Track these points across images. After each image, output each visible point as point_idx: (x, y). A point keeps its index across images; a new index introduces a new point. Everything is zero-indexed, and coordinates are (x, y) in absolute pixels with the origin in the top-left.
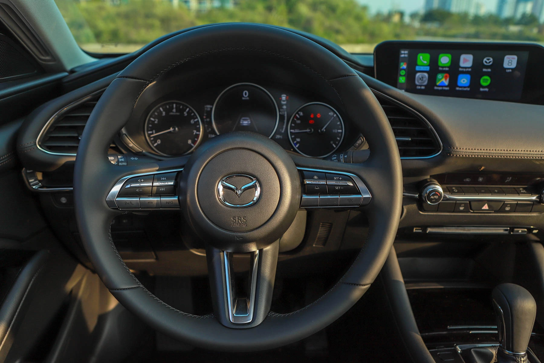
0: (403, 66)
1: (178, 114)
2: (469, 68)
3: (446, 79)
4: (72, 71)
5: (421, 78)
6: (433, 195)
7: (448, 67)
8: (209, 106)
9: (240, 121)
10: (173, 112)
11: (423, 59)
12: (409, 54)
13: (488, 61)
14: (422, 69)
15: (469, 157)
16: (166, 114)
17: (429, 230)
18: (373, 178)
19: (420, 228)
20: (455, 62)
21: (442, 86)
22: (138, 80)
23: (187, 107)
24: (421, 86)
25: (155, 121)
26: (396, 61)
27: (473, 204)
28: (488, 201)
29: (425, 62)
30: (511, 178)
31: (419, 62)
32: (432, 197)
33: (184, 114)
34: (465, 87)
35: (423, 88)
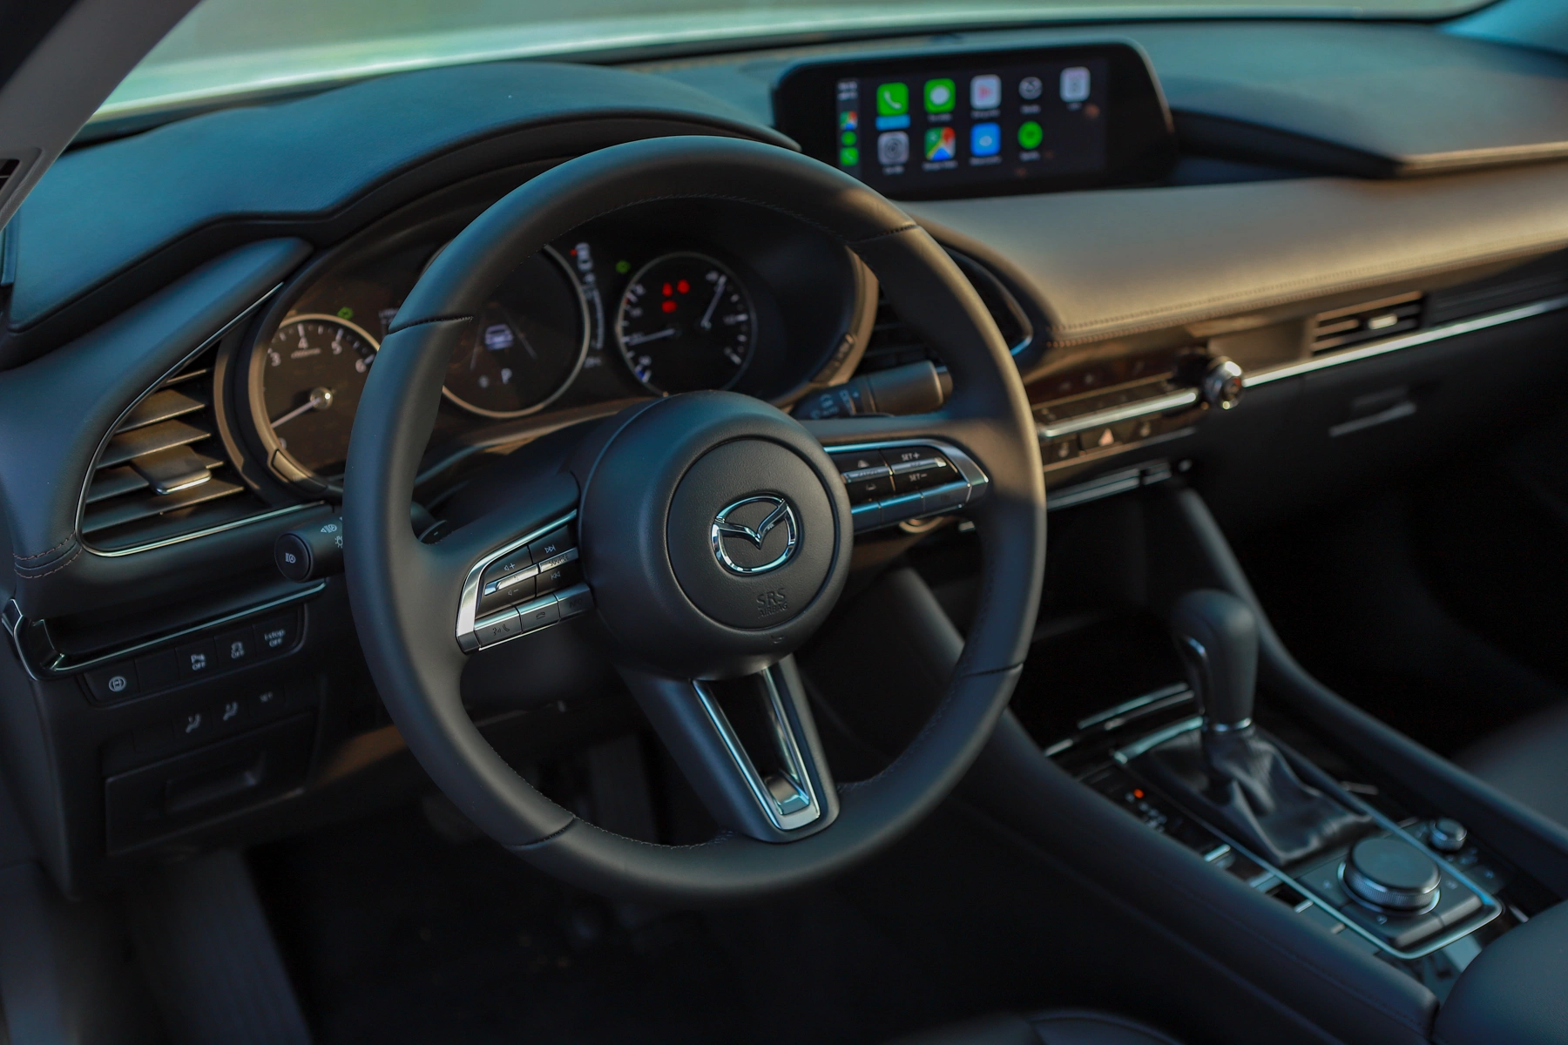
0: (849, 120)
2: (992, 109)
3: (947, 142)
5: (893, 147)
7: (947, 113)
9: (484, 339)
10: (302, 349)
11: (892, 98)
13: (1030, 90)
14: (893, 123)
18: (982, 439)
20: (963, 96)
21: (941, 161)
24: (892, 165)
26: (832, 109)
27: (1084, 438)
28: (1111, 426)
29: (897, 106)
31: (883, 108)
33: (332, 350)
34: (988, 156)
35: (899, 170)
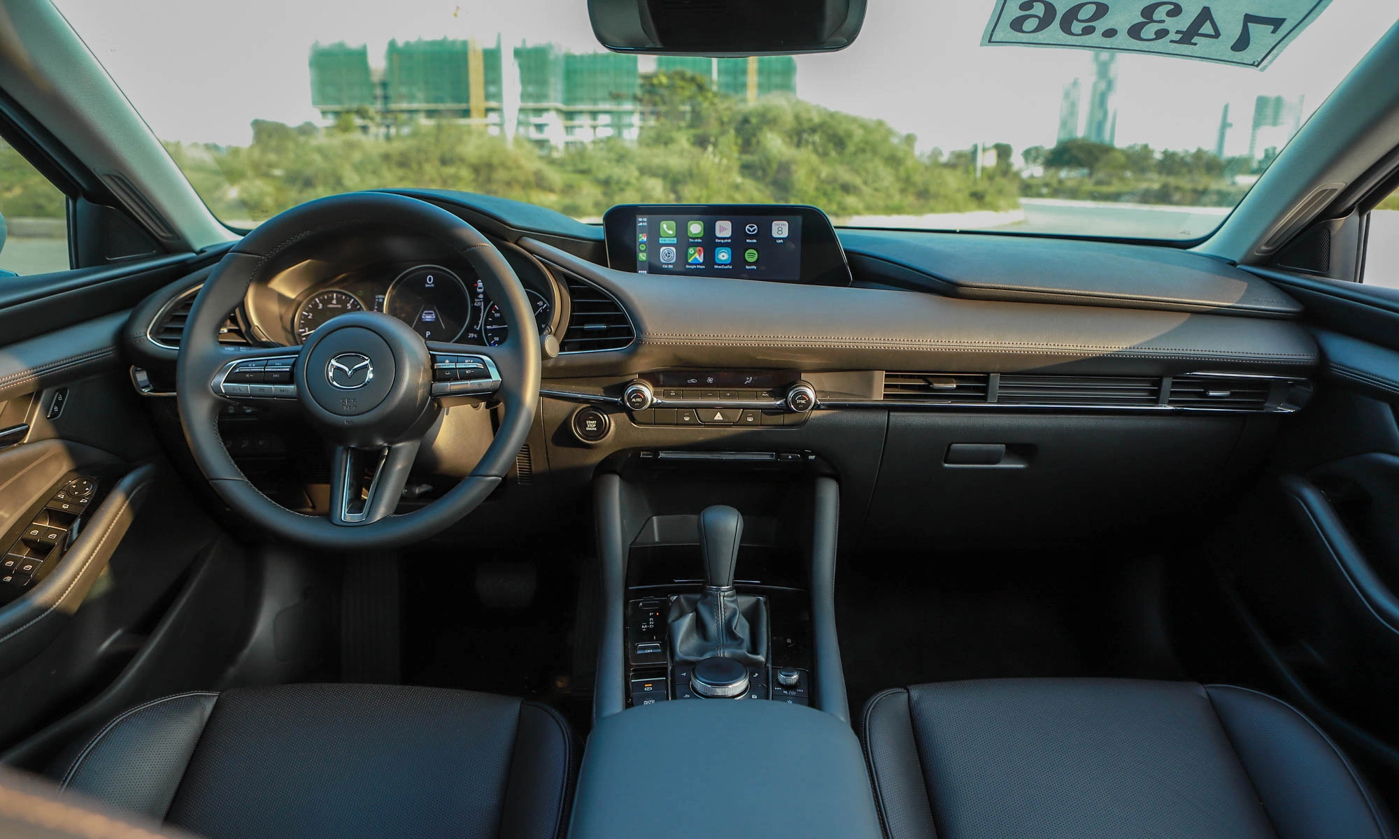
0: (643, 237)
1: (340, 306)
2: (727, 238)
3: (700, 255)
4: (202, 251)
5: (667, 254)
6: (634, 397)
7: (700, 238)
8: (380, 296)
9: (421, 315)
10: (333, 304)
11: (668, 228)
12: (648, 222)
13: (751, 230)
14: (668, 241)
15: (665, 345)
16: (323, 306)
17: (662, 455)
19: (649, 453)
20: (709, 230)
21: (696, 264)
22: (250, 255)
23: (351, 298)
24: (668, 264)
25: (309, 315)
26: (633, 229)
27: (700, 412)
28: (721, 410)
29: (671, 232)
30: (751, 378)
31: (662, 233)
32: (634, 400)
33: (347, 307)
34: (726, 265)
35: (671, 266)
